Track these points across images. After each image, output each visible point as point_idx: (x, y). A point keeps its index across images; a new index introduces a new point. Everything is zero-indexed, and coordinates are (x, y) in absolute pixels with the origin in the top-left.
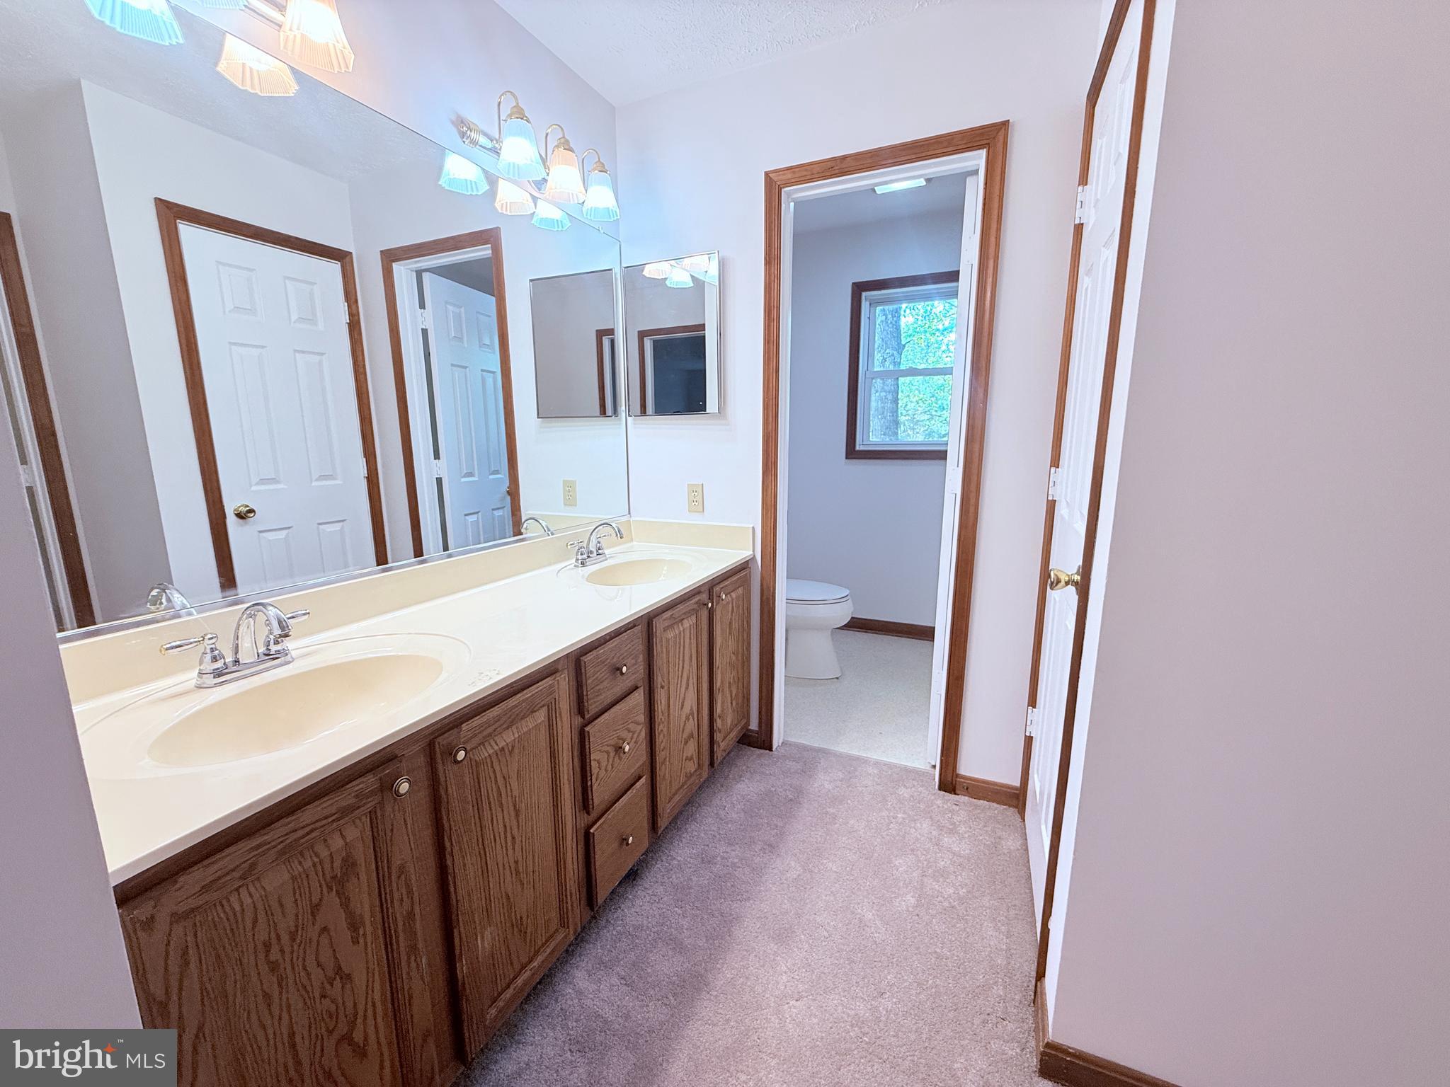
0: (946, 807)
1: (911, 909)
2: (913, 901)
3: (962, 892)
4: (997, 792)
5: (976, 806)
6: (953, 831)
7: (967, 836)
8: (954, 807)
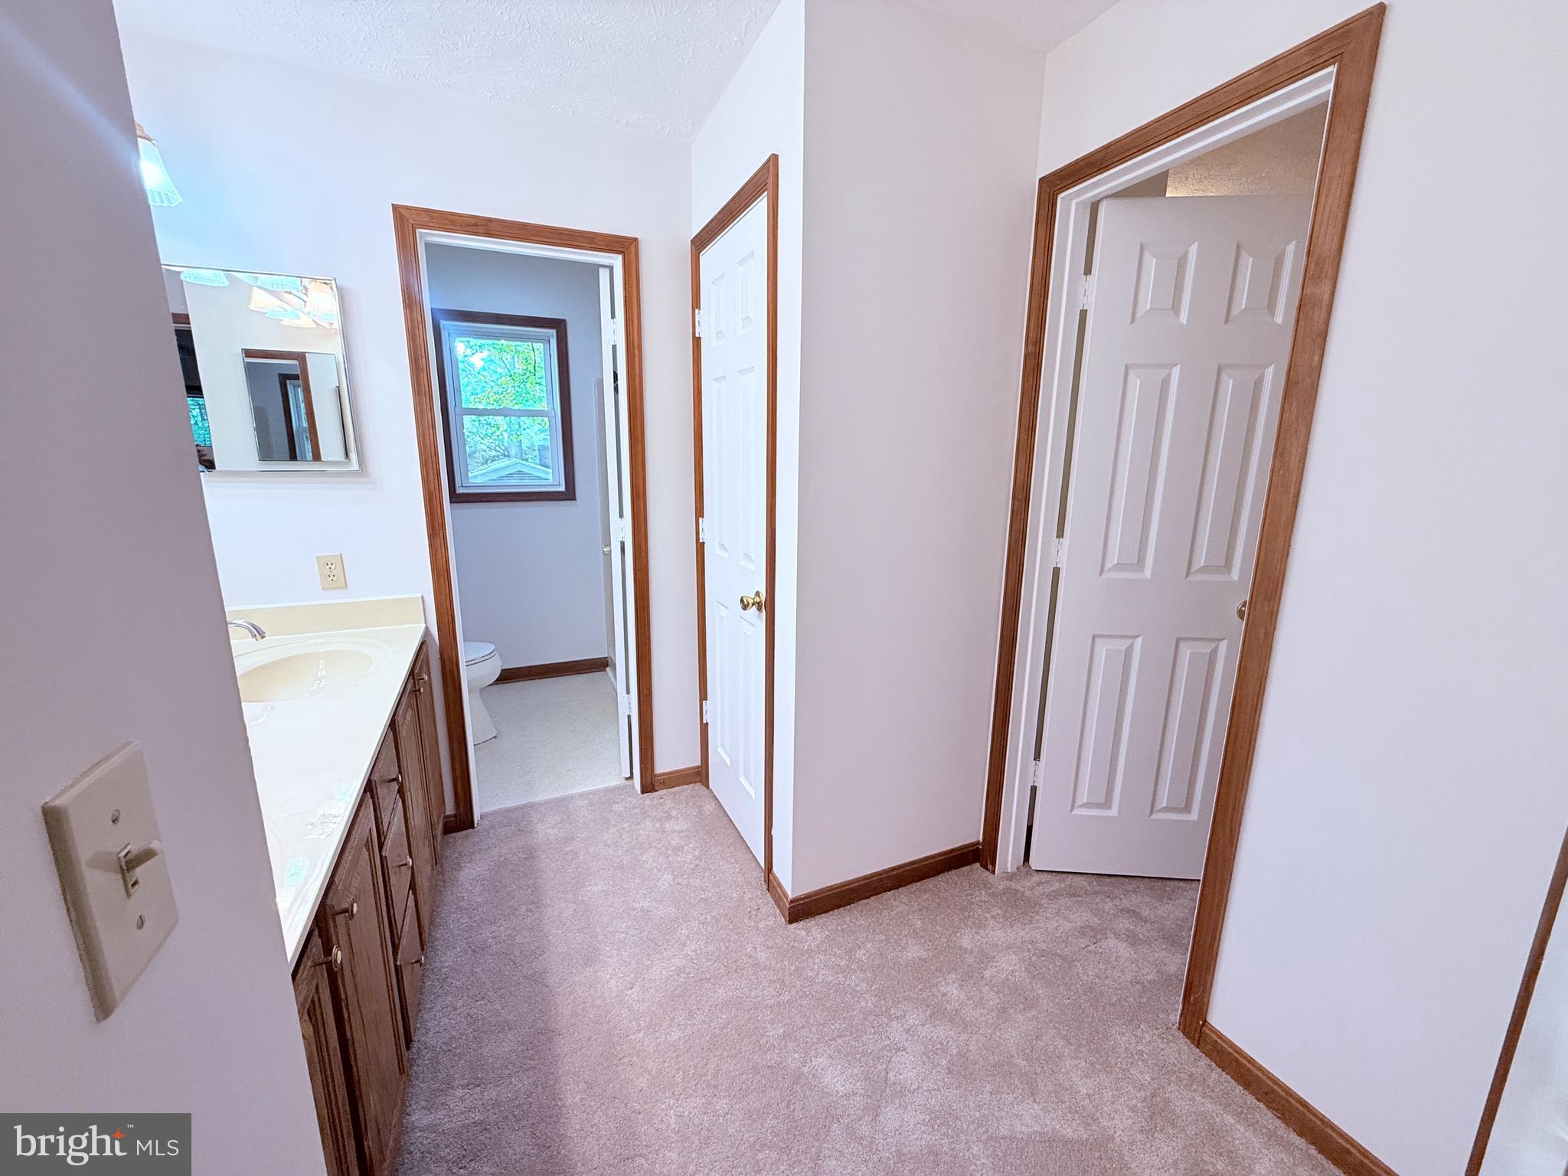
0: (654, 803)
1: (672, 883)
2: (670, 877)
3: (697, 853)
4: (686, 776)
5: (675, 793)
6: (669, 818)
7: (679, 816)
8: (661, 801)
